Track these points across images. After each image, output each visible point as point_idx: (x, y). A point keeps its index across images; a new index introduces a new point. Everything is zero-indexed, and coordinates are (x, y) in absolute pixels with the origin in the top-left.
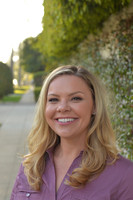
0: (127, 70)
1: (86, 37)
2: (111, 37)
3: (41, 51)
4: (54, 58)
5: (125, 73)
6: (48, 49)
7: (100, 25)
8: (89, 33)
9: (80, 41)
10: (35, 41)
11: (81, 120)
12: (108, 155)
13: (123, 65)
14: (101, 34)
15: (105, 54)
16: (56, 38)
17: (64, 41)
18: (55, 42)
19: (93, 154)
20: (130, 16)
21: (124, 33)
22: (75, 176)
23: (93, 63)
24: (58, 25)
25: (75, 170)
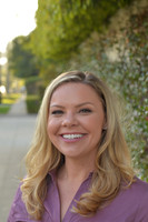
0: (140, 75)
1: (88, 36)
2: (120, 36)
3: (34, 52)
4: (50, 61)
5: (136, 79)
6: (43, 49)
7: (107, 21)
8: (92, 30)
9: (82, 40)
10: (27, 40)
11: (90, 136)
12: (122, 177)
13: (134, 70)
14: (107, 32)
15: (113, 56)
16: (52, 37)
17: (62, 41)
18: (51, 42)
19: (104, 176)
20: (142, 11)
21: (136, 31)
22: (84, 203)
23: (97, 66)
24: (55, 22)
25: (84, 195)
